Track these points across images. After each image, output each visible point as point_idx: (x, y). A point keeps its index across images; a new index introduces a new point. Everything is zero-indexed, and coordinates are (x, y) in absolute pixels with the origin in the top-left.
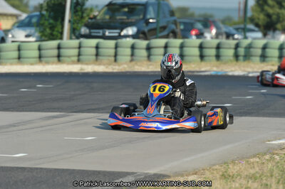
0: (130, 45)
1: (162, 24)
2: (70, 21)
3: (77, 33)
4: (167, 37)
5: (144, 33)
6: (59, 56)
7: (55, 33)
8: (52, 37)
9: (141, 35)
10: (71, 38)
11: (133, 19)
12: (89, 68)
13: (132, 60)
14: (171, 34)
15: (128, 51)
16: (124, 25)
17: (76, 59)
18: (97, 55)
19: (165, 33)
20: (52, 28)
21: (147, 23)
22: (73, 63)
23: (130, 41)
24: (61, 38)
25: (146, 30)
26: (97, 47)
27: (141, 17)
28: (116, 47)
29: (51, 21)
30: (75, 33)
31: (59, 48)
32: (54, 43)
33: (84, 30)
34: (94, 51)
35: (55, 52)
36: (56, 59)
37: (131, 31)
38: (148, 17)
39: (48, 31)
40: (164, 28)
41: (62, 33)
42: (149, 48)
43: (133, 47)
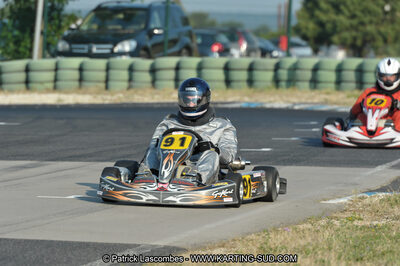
0: (127, 66)
1: (172, 36)
2: (42, 33)
3: (52, 49)
4: (178, 54)
5: (146, 49)
6: (27, 82)
7: (22, 49)
8: (17, 56)
9: (142, 52)
10: (44, 57)
11: (131, 29)
12: (70, 99)
13: (129, 88)
14: (184, 51)
15: (125, 74)
16: (117, 38)
17: (50, 85)
18: (81, 80)
19: (176, 49)
20: (17, 42)
21: (151, 34)
22: (48, 91)
23: (127, 60)
24: (30, 57)
25: (149, 44)
26: (81, 69)
27: (143, 26)
28: (108, 69)
29: (16, 33)
30: (49, 50)
31: (27, 70)
32: (20, 64)
33: (62, 45)
34: (76, 74)
35: (22, 76)
36: (23, 86)
37: (127, 46)
38: (152, 26)
39: (12, 46)
40: (174, 42)
41: (31, 50)
42: (153, 71)
43: (131, 69)
